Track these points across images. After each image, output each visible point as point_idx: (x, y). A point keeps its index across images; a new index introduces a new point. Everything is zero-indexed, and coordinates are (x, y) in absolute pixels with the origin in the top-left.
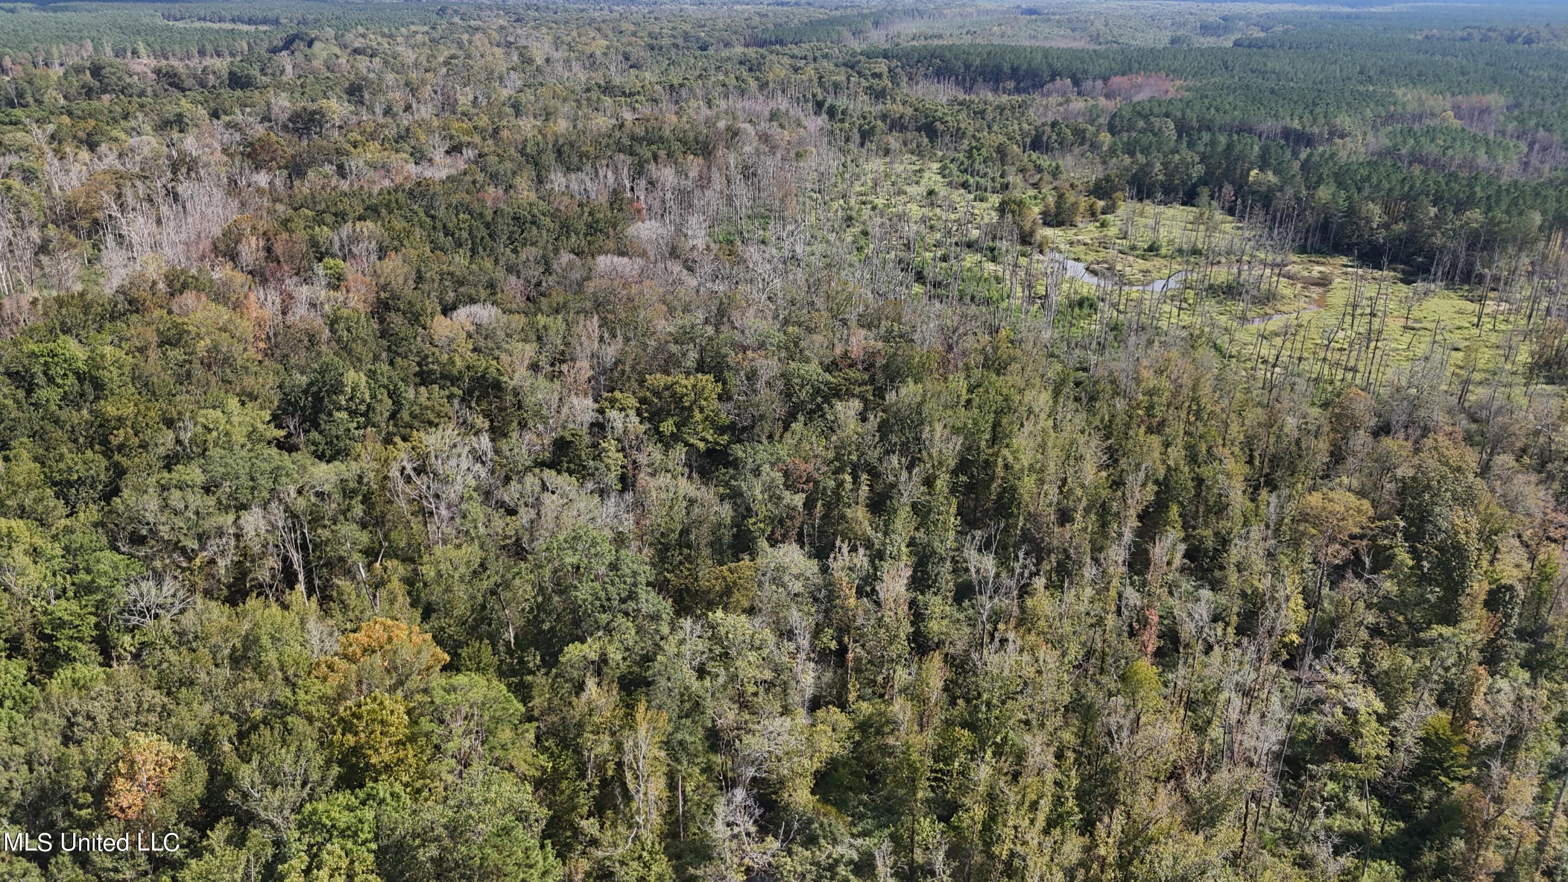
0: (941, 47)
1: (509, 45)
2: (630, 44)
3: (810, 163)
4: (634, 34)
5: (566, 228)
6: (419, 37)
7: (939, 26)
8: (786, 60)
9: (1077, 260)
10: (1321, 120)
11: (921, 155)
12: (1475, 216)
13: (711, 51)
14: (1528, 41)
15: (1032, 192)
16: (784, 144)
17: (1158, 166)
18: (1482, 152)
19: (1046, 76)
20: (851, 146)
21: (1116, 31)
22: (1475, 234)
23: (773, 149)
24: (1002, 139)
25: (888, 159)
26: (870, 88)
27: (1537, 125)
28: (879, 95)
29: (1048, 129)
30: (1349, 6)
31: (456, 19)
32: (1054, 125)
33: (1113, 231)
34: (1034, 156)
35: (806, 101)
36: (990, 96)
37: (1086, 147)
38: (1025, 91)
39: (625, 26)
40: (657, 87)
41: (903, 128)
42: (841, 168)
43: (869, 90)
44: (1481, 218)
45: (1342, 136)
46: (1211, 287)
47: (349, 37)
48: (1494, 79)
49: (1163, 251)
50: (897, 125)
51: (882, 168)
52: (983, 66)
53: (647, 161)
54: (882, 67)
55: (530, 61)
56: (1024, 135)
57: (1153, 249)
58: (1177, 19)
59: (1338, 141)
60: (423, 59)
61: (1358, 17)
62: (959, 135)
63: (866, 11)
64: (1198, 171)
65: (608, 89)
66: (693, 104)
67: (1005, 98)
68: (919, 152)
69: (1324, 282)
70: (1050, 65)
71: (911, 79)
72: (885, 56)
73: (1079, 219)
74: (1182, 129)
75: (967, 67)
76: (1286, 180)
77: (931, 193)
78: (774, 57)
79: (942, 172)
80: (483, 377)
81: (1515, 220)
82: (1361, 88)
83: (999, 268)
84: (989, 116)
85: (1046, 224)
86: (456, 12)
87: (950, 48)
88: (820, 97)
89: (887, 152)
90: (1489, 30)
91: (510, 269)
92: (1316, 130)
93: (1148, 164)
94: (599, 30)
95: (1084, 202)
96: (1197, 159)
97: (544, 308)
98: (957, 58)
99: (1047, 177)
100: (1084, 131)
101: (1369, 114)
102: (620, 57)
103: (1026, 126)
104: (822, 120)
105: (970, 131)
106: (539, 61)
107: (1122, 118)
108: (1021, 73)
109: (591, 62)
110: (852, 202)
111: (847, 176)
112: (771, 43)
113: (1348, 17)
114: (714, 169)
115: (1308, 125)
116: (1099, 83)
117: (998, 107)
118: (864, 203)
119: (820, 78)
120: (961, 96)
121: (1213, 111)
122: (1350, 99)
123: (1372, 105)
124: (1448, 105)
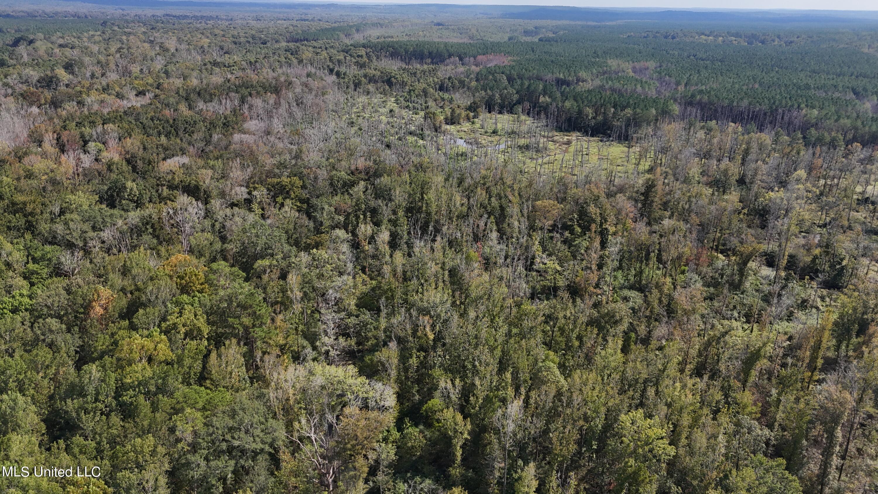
0: (392, 42)
1: (151, 42)
2: (223, 41)
3: (329, 97)
4: (224, 36)
5: (213, 125)
6: (96, 37)
7: (391, 32)
8: (311, 49)
9: (461, 138)
10: (573, 74)
11: (385, 95)
12: (629, 111)
13: (269, 44)
14: (673, 38)
15: (440, 110)
16: (315, 88)
17: (497, 96)
18: (639, 86)
19: (446, 55)
20: (350, 90)
21: (482, 34)
22: (629, 120)
23: (311, 90)
24: (425, 85)
25: (369, 97)
26: (357, 62)
27: (666, 74)
28: (362, 66)
29: (447, 80)
30: (597, 22)
31: (116, 28)
32: (450, 78)
33: (478, 126)
34: (441, 94)
35: (324, 69)
36: (418, 66)
37: (465, 89)
38: (437, 63)
39: (217, 31)
40: (242, 62)
41: (376, 82)
42: (346, 101)
43: (357, 63)
44: (631, 112)
45: (583, 81)
46: (519, 146)
47: (54, 38)
48: (653, 55)
49: (499, 133)
50: (372, 80)
51: (366, 100)
52: (415, 51)
53: (247, 96)
54: (362, 52)
55: (167, 50)
56: (435, 84)
57: (495, 132)
58: (513, 28)
59: (580, 83)
60: (102, 49)
61: (599, 27)
62: (403, 84)
63: (351, 24)
64: (516, 97)
65: (215, 64)
66: (265, 70)
67: (425, 67)
68: (384, 93)
69: (569, 143)
70: (448, 51)
71: (378, 58)
72: (364, 46)
73: (461, 121)
74: (510, 79)
75: (406, 52)
76: (554, 99)
77: (391, 111)
78: (304, 47)
79: (397, 102)
80: (189, 185)
81: (644, 112)
82: (593, 60)
83: (425, 142)
84: (419, 75)
85: (447, 124)
86: (113, 24)
87: (397, 42)
88: (331, 67)
89: (368, 93)
90: (657, 33)
91: (190, 143)
92: (571, 79)
93: (493, 95)
94: (203, 34)
95: (464, 114)
96: (515, 92)
97: (211, 157)
98: (401, 47)
99: (447, 103)
100: (464, 81)
101: (594, 71)
102: (218, 48)
103: (436, 80)
104: (334, 77)
105: (409, 82)
106: (173, 50)
107: (482, 75)
108: (434, 55)
109: (202, 51)
110: (353, 116)
111: (349, 104)
112: (301, 40)
113: (595, 27)
114: (281, 100)
115: (567, 76)
116: (472, 59)
117: (422, 71)
118: (359, 116)
119: (330, 58)
120: (404, 66)
121: (524, 70)
122: (587, 64)
123: (596, 67)
124: (630, 67)
